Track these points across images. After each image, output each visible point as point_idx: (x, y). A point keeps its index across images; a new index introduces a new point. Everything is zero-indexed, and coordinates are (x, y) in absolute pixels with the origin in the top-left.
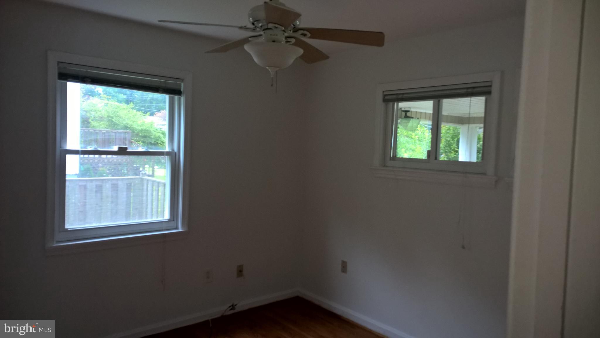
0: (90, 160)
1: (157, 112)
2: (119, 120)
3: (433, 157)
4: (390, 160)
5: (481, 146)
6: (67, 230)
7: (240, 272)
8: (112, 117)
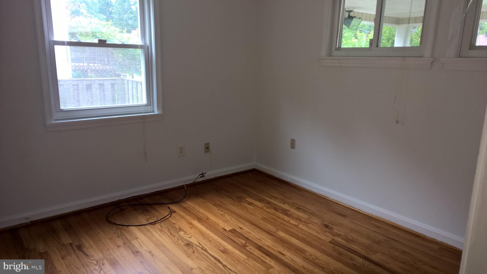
0: (80, 67)
1: (133, 29)
2: (101, 35)
3: (374, 45)
4: (336, 50)
5: (420, 30)
6: (62, 111)
7: (207, 148)
8: (95, 33)
